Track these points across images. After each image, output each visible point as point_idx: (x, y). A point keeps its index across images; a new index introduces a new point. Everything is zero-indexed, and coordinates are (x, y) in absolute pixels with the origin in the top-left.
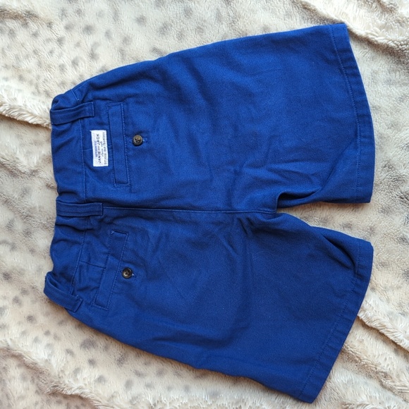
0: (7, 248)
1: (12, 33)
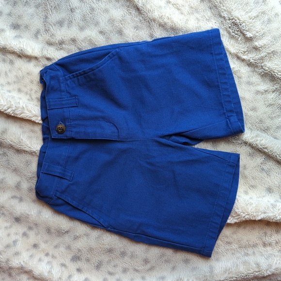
0: (17, 201)
1: (11, 62)
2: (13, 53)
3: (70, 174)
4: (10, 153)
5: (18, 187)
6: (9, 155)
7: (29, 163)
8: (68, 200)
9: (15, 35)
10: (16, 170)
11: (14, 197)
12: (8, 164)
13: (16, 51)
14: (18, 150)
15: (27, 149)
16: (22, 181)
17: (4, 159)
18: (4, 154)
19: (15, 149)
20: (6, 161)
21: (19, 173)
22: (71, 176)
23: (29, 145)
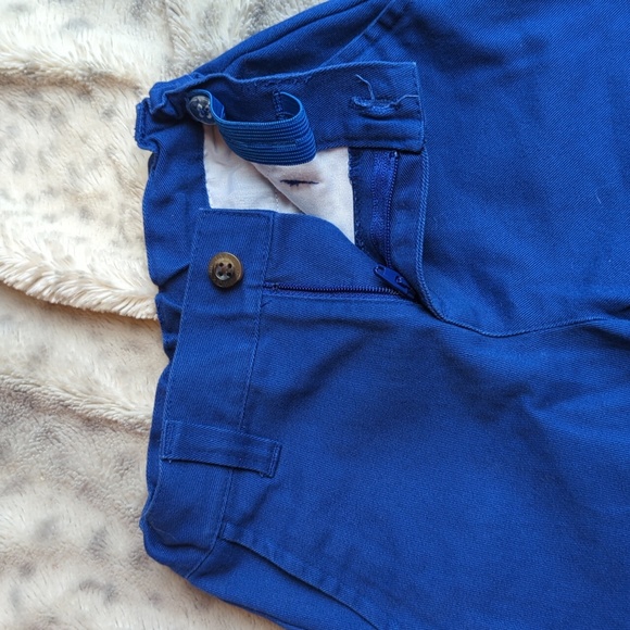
2: (63, 82)
3: (265, 452)
4: (67, 430)
5: (97, 547)
6: (61, 436)
7: (126, 464)
8: (265, 547)
9: (66, 20)
10: (86, 490)
11: (87, 585)
12: (62, 468)
13: (69, 73)
14: (89, 420)
15: (116, 414)
16: (108, 529)
17: (50, 451)
18: (48, 435)
19: (80, 416)
20: (55, 457)
21: (97, 501)
22: (269, 460)
23: (123, 400)
